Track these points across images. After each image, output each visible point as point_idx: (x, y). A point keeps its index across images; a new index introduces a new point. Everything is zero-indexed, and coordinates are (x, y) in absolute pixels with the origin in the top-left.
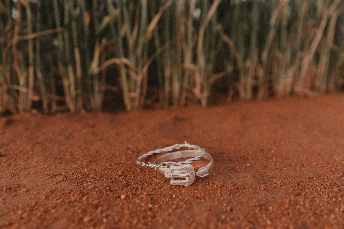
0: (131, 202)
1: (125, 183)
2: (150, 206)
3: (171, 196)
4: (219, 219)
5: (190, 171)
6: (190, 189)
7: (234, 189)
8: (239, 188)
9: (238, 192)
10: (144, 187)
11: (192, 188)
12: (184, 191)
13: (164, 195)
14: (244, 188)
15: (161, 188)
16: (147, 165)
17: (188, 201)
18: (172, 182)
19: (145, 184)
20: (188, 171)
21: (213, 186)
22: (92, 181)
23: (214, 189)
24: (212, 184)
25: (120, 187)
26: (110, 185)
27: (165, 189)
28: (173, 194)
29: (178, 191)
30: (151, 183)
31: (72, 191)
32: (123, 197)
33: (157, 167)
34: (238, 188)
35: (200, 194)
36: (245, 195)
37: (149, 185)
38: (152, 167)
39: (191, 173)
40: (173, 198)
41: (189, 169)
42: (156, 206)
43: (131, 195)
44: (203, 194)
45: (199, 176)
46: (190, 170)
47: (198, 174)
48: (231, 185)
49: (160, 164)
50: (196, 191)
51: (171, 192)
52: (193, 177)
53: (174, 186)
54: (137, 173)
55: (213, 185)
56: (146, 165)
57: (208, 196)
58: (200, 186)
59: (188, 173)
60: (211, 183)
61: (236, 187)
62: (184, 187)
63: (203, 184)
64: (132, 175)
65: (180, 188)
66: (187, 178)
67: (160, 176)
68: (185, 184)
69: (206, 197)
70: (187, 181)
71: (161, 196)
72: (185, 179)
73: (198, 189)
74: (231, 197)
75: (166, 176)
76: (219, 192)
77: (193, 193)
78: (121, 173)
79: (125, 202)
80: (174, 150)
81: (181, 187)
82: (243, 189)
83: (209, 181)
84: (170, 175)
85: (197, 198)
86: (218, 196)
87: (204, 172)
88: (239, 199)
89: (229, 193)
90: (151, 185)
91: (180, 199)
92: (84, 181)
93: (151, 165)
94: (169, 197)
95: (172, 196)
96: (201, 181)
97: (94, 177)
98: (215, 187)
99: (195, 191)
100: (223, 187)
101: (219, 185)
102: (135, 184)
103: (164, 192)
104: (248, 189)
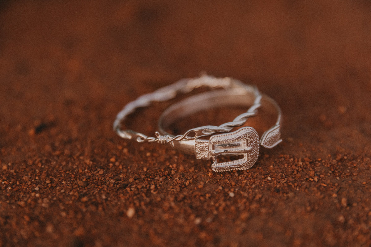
0: (152, 221)
1: (114, 184)
2: (198, 221)
3: (226, 195)
4: (336, 224)
5: (252, 139)
6: (255, 176)
7: (337, 163)
8: (345, 160)
9: (346, 167)
10: (160, 185)
11: (258, 173)
12: (245, 182)
13: (210, 195)
14: (355, 158)
15: (195, 182)
16: (152, 139)
17: (263, 200)
18: (216, 166)
19: (157, 178)
20: (247, 140)
21: (296, 163)
22: (37, 189)
23: (300, 169)
24: (292, 159)
25: (108, 193)
26: (84, 191)
27: (205, 184)
28: (226, 190)
29: (233, 183)
30: (169, 175)
31: (7, 217)
32: (131, 213)
33: (177, 140)
34: (341, 160)
35: (279, 182)
36: (360, 171)
37: (166, 178)
38: (166, 141)
39: (254, 143)
40: (231, 197)
41: (249, 137)
42: (209, 220)
43: (144, 207)
44: (283, 181)
45: (266, 146)
46: (252, 137)
47: (265, 144)
48: (329, 155)
49: (183, 134)
50: (269, 178)
51: (220, 188)
52: (257, 151)
53: (219, 173)
54: (126, 158)
55: (294, 160)
56: (149, 138)
57: (296, 184)
58: (272, 166)
59: (247, 145)
60: (290, 158)
61: (339, 157)
62: (240, 172)
63: (275, 162)
64: (117, 164)
65: (233, 176)
66: (246, 155)
67: (178, 156)
68: (241, 167)
69: (293, 186)
70: (247, 159)
71: (205, 198)
72: (242, 157)
73: (270, 172)
74: (338, 178)
75: (199, 157)
76: (312, 173)
77: (265, 182)
78: (91, 163)
79: (141, 222)
80: (180, 96)
81: (236, 174)
82: (353, 160)
83: (283, 153)
84: (209, 153)
85: (278, 191)
86: (314, 181)
87: (275, 137)
88: (353, 181)
89: (331, 172)
90: (171, 178)
91: (248, 199)
92: (16, 191)
93: (161, 139)
94: (223, 198)
95: (228, 194)
96: (267, 156)
97: (35, 179)
98: (301, 163)
99: (267, 177)
100: (315, 161)
101: (306, 159)
102: (137, 181)
103: (207, 189)
104: (362, 159)
